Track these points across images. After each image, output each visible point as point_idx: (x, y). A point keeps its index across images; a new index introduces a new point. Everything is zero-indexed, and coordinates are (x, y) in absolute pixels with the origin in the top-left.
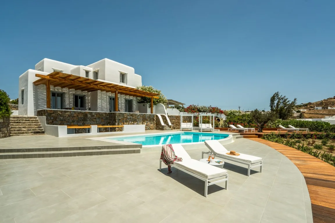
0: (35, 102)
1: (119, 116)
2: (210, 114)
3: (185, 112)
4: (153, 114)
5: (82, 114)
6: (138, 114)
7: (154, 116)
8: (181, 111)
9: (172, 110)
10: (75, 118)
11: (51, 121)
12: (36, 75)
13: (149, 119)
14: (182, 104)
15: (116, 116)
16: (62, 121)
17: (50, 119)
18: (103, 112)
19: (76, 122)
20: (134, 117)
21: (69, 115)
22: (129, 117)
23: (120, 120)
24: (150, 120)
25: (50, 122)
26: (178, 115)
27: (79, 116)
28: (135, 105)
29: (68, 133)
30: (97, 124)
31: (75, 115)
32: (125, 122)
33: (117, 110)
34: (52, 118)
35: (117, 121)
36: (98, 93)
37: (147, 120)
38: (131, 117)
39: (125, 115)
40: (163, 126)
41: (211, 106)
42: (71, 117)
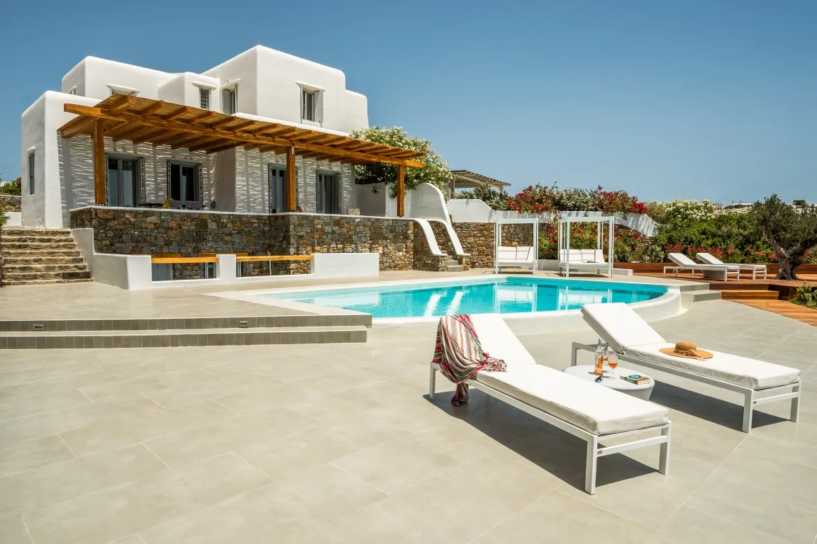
0: (63, 188)
1: (301, 225)
2: (596, 217)
3: (509, 209)
4: (402, 218)
5: (193, 219)
6: (357, 220)
7: (407, 225)
8: (495, 208)
9: (467, 203)
10: (172, 234)
11: (108, 242)
12: (65, 105)
13: (391, 236)
14: (500, 184)
15: (292, 226)
16: (138, 241)
17: (106, 236)
18: (251, 214)
19: (174, 244)
20: (344, 230)
21: (155, 224)
22: (328, 229)
23: (301, 237)
24: (395, 237)
25: (106, 246)
26: (486, 221)
27: (183, 227)
28: (346, 189)
29: (154, 279)
30: (234, 252)
31: (173, 224)
32: (319, 245)
33: (293, 206)
34: (111, 234)
35: (292, 240)
36: (238, 155)
37: (386, 238)
38: (336, 228)
39: (316, 222)
40: (436, 259)
41: (600, 188)
42: (162, 230)
